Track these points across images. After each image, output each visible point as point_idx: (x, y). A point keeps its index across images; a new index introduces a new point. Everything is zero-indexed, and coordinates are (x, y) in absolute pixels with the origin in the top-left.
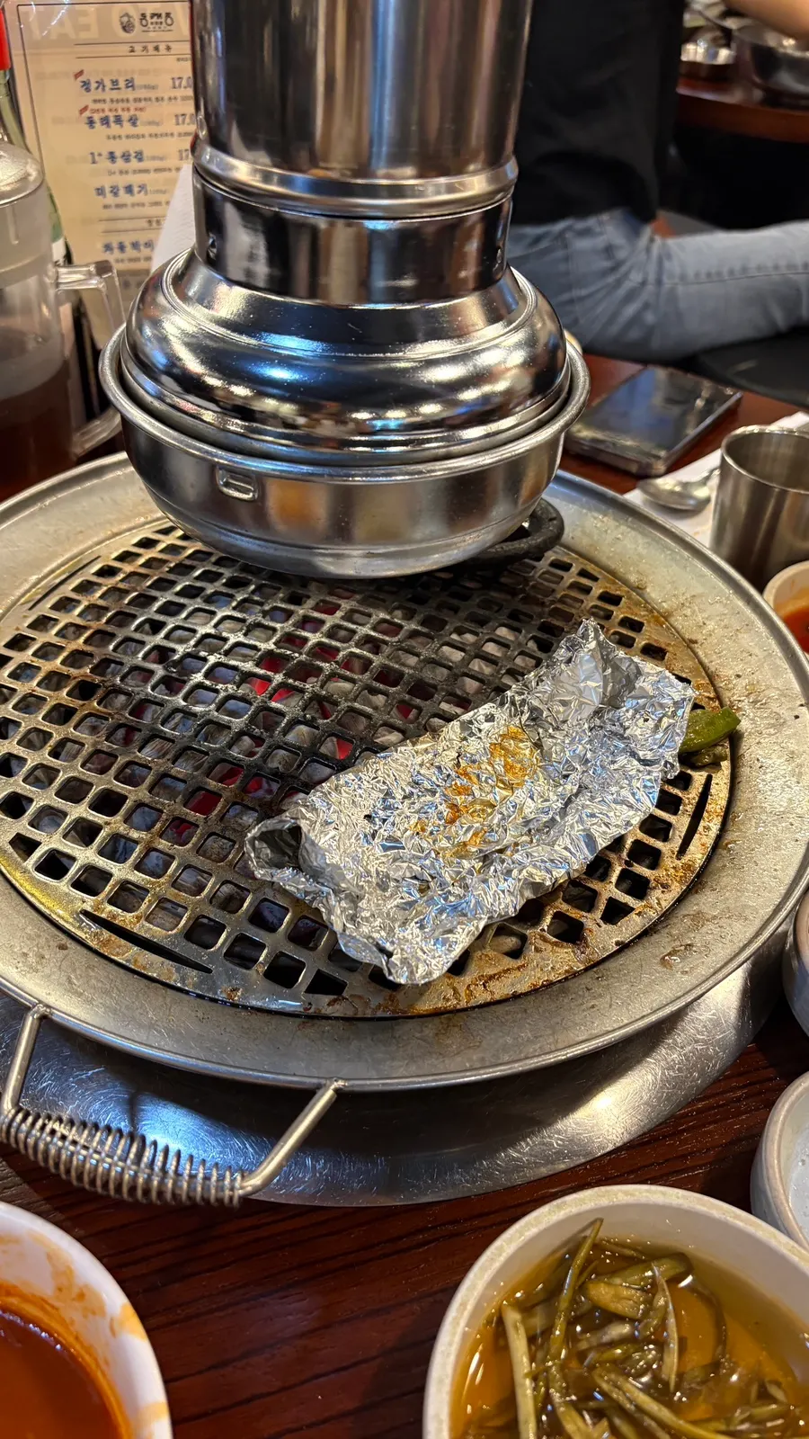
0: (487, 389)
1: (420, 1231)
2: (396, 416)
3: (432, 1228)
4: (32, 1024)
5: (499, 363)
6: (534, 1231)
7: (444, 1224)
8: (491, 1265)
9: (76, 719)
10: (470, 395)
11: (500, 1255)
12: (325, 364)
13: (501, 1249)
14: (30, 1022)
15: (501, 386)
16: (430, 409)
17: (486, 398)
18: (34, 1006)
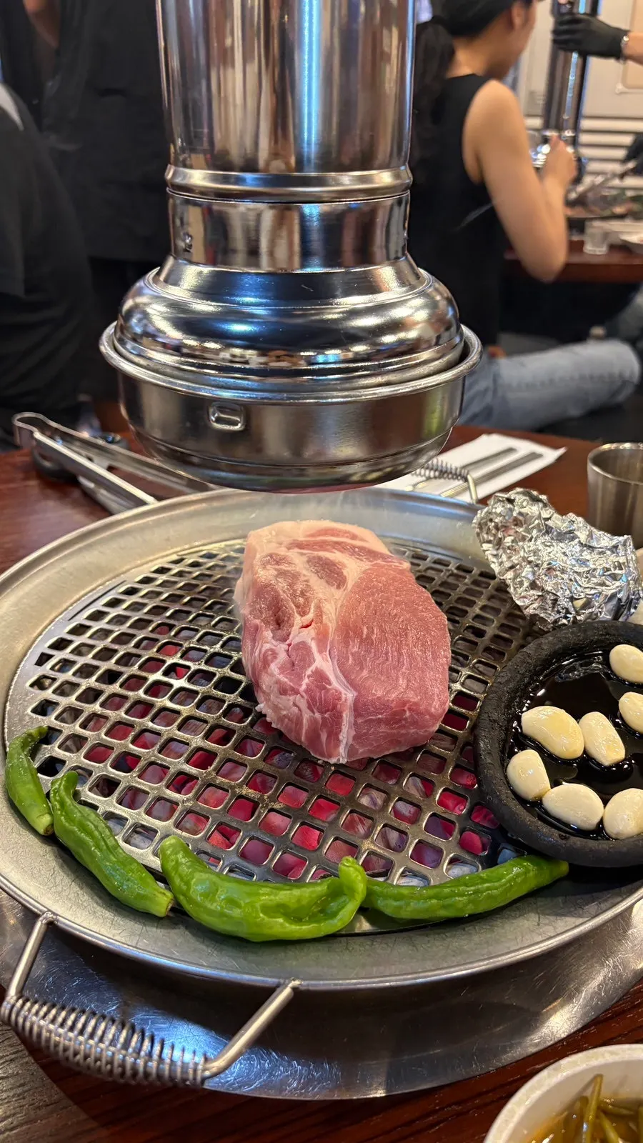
0: (402, 335)
1: (428, 1115)
2: (333, 355)
3: (439, 1109)
4: (40, 928)
5: (408, 316)
6: (538, 1094)
7: (450, 1105)
8: (507, 1125)
9: (102, 699)
10: (388, 339)
11: (513, 1117)
12: (274, 319)
13: (513, 1112)
14: (39, 927)
15: (412, 334)
16: (360, 348)
17: (401, 342)
18: (43, 914)
